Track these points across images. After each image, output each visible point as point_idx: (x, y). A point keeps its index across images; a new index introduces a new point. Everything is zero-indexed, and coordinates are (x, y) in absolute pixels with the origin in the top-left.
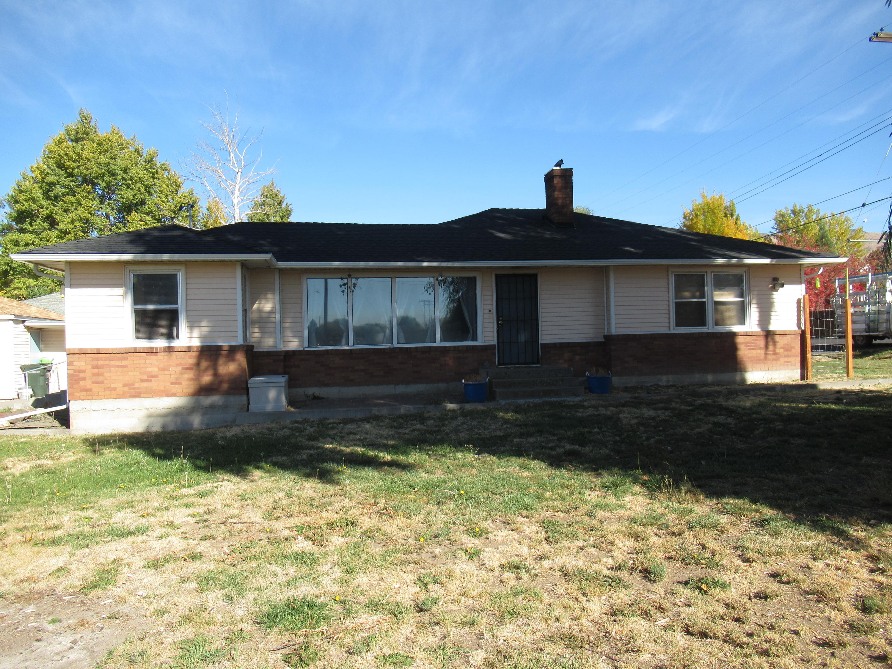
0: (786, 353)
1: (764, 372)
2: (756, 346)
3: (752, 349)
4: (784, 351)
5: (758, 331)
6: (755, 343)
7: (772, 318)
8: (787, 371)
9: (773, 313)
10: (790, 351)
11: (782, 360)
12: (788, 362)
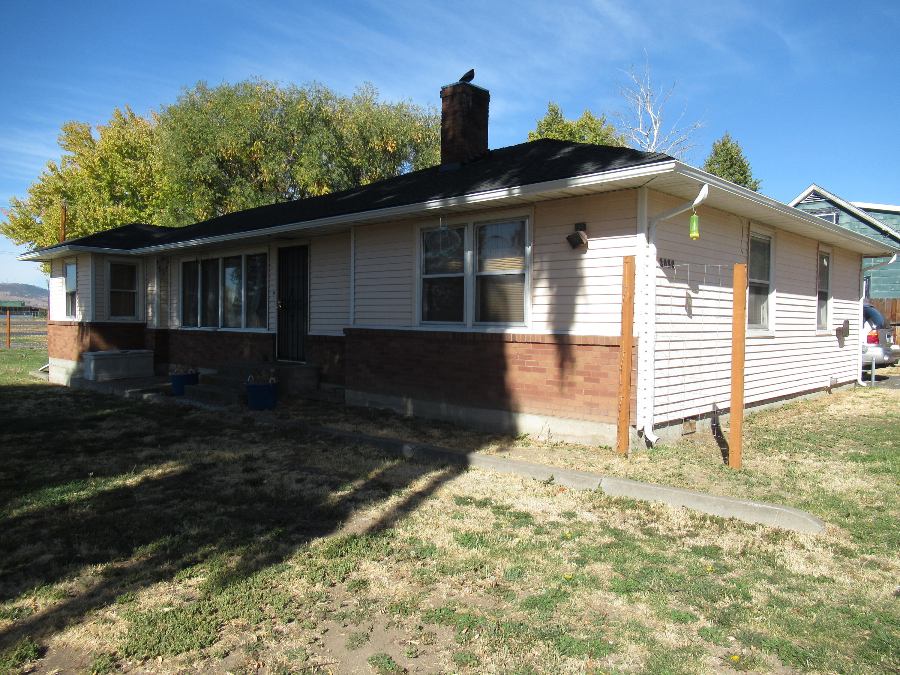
0: (590, 385)
1: (545, 418)
2: (531, 364)
3: (528, 370)
4: (586, 380)
5: (543, 336)
6: (530, 358)
7: (579, 309)
8: (589, 424)
9: (580, 300)
10: (597, 381)
11: (580, 398)
12: (590, 404)
